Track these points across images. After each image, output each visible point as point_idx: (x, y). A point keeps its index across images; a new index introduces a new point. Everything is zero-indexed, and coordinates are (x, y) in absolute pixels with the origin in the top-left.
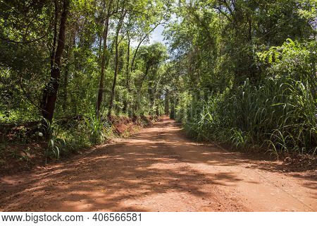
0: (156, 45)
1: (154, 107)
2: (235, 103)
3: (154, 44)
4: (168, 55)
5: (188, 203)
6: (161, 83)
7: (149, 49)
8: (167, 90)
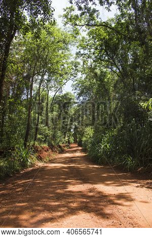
0: (67, 94)
1: (66, 138)
2: (125, 137)
3: (65, 93)
4: (76, 101)
5: (97, 223)
6: (71, 121)
7: (62, 97)
8: (75, 126)
